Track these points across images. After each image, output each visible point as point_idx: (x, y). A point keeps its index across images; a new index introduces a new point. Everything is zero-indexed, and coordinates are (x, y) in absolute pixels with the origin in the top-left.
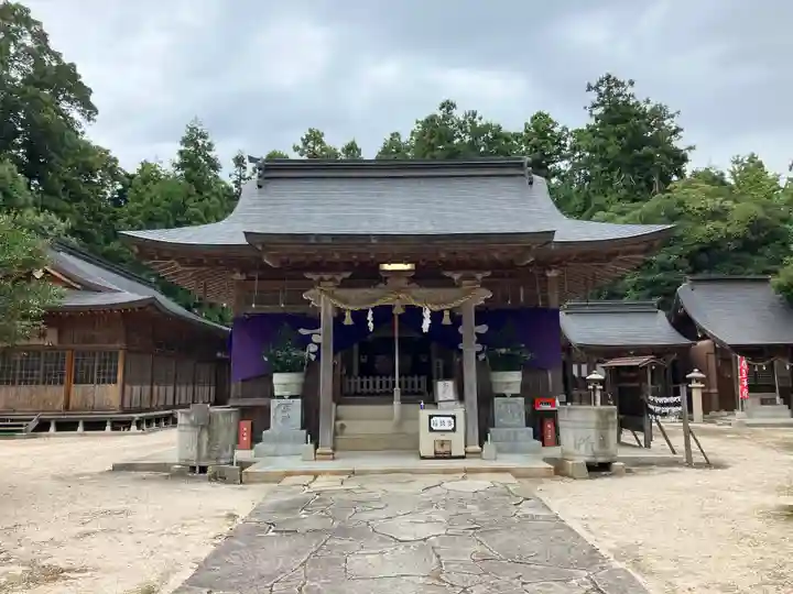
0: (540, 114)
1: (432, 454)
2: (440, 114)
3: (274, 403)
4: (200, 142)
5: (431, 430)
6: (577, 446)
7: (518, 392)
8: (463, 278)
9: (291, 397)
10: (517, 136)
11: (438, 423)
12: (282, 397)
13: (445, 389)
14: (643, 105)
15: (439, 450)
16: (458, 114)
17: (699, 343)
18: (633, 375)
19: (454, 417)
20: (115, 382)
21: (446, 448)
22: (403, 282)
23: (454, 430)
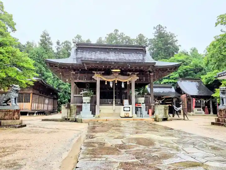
0: (141, 34)
1: (124, 116)
2: (114, 33)
3: (83, 104)
4: (47, 37)
5: (124, 111)
6: (159, 114)
7: (144, 102)
8: (132, 74)
9: (87, 103)
10: (134, 40)
11: (126, 109)
12: (85, 103)
13: (126, 102)
14: (168, 33)
15: (126, 115)
16: (119, 33)
17: (183, 95)
18: (170, 100)
19: (130, 108)
20: (29, 102)
21: (128, 115)
22: (117, 74)
23: (130, 111)
